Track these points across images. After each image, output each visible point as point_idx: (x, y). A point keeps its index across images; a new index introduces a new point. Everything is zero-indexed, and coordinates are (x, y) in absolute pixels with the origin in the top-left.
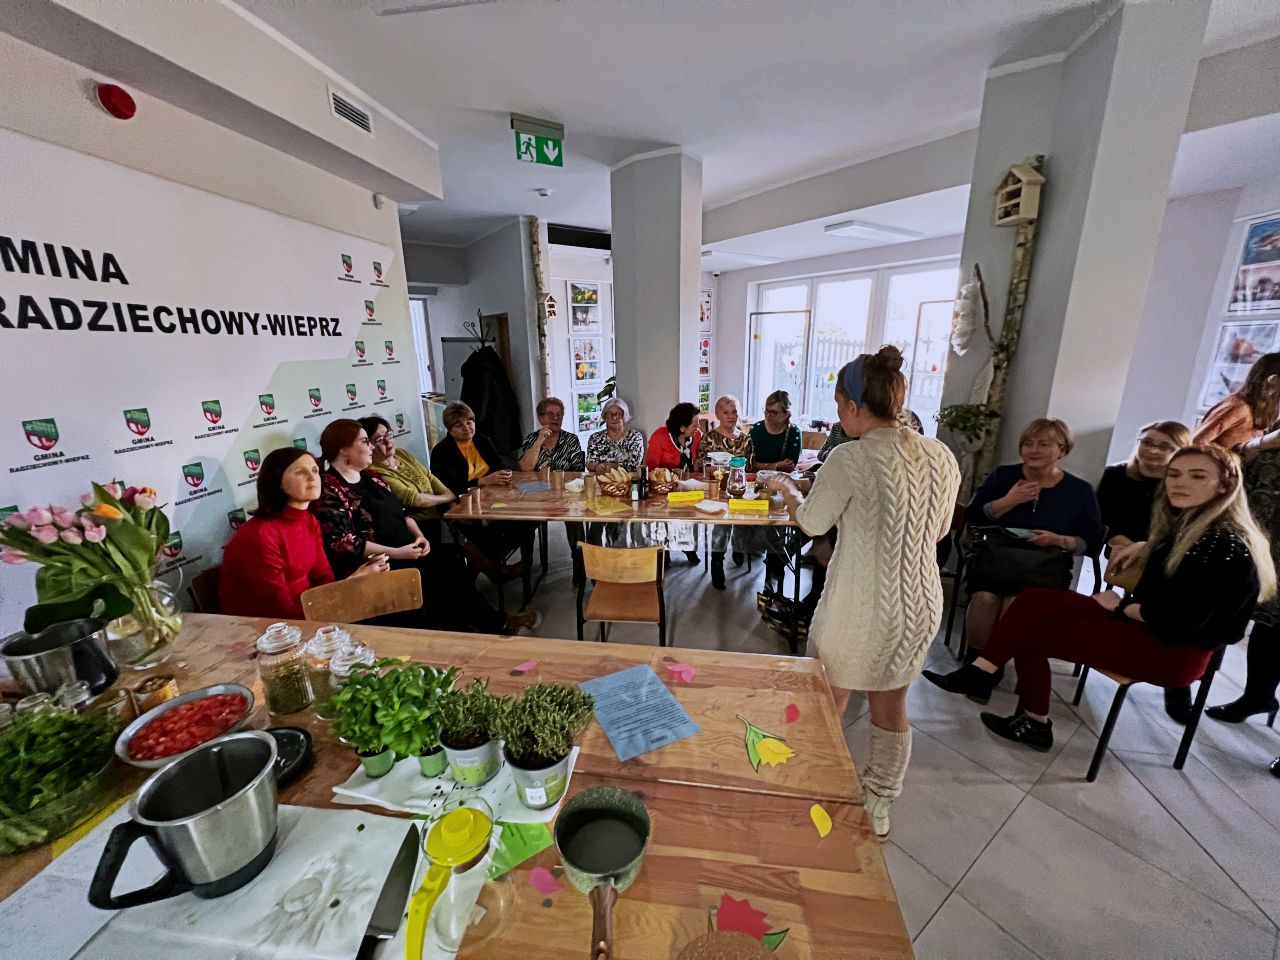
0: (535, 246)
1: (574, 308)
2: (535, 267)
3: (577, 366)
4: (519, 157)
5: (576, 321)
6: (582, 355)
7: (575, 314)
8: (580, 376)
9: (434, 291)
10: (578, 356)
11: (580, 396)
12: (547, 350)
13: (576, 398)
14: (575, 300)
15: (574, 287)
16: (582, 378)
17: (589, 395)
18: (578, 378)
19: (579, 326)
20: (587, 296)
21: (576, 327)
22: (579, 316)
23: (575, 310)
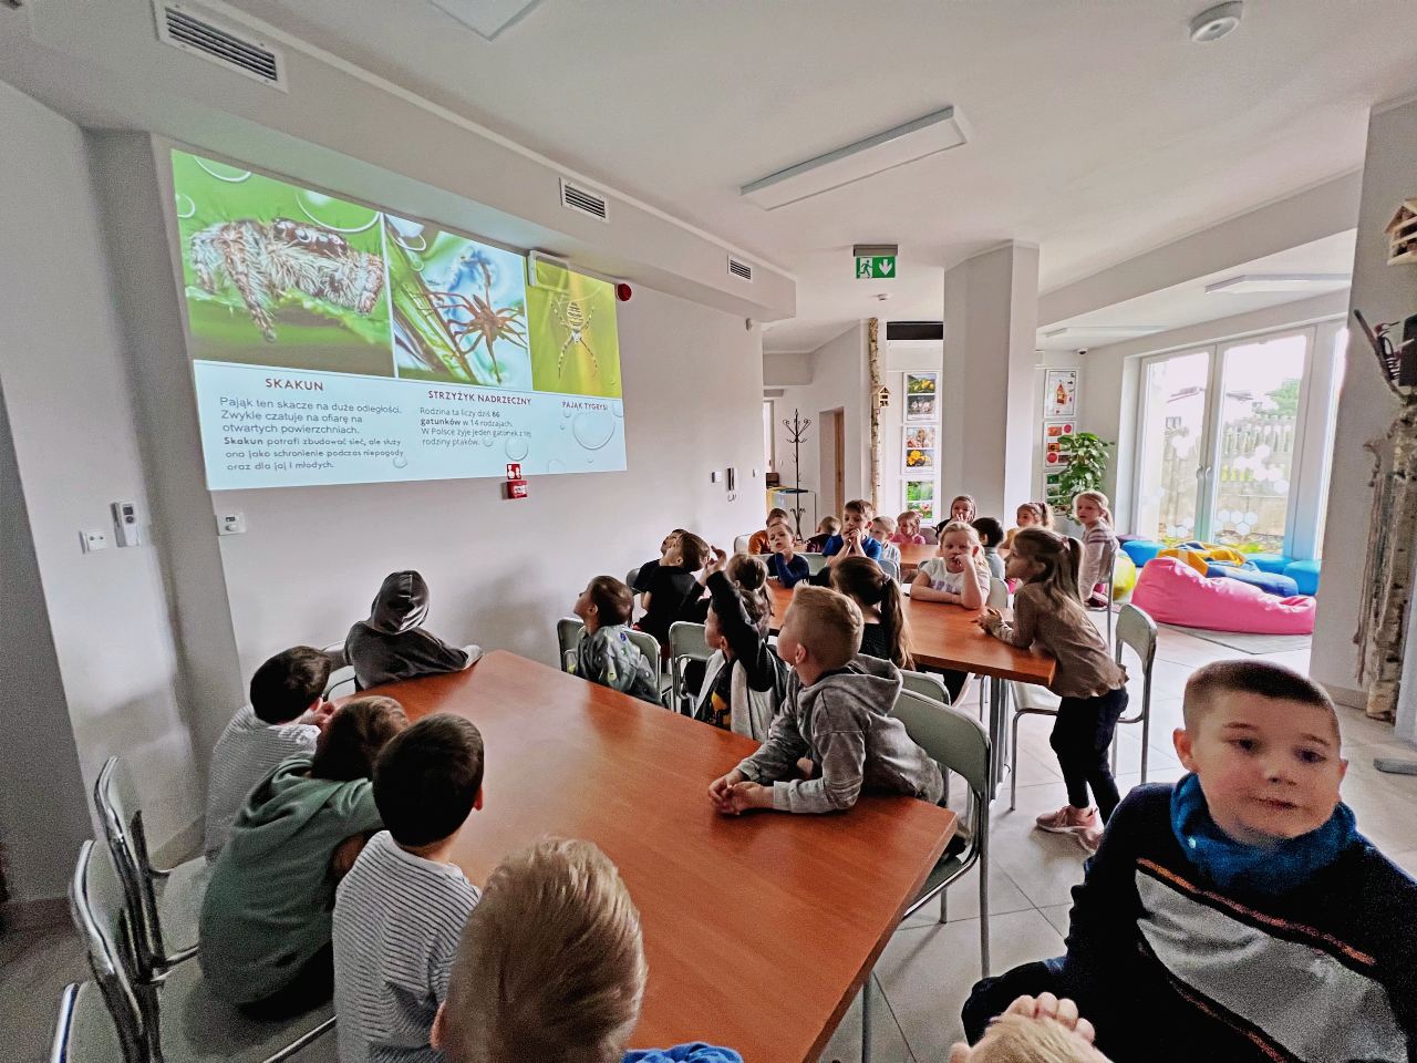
0: (873, 344)
1: (909, 398)
2: (872, 363)
3: (909, 453)
4: (858, 276)
5: (911, 411)
6: (915, 442)
7: (910, 404)
8: (910, 463)
9: (781, 393)
10: (909, 444)
11: (910, 484)
12: (879, 439)
13: (905, 485)
14: (911, 390)
16: (914, 466)
17: (919, 483)
18: (908, 465)
19: (914, 416)
20: (923, 386)
21: (910, 417)
22: (915, 406)
23: (911, 399)
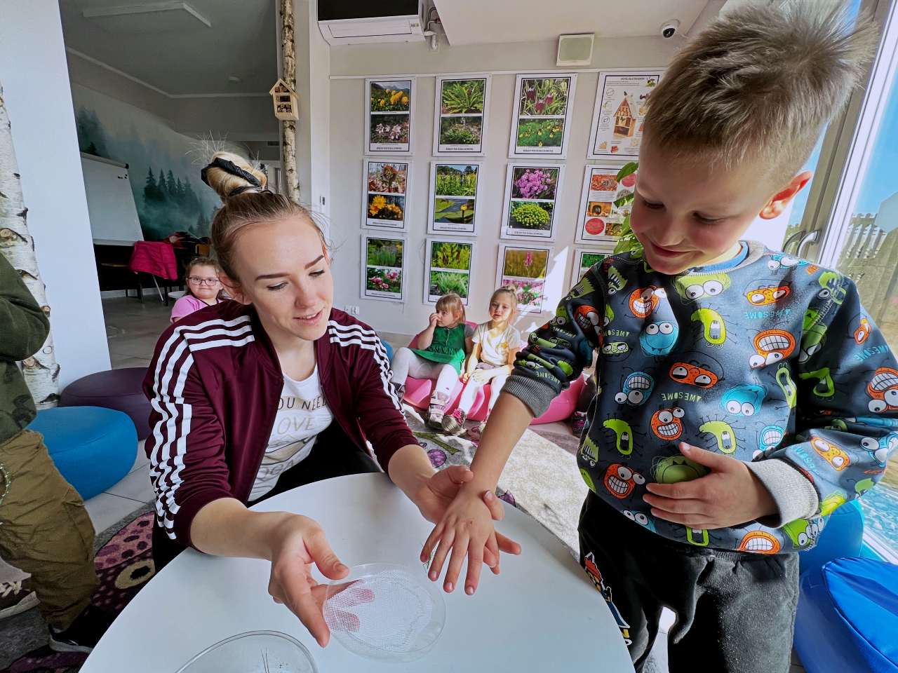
1: (373, 117)
3: (371, 198)
5: (375, 138)
6: (379, 184)
7: (373, 127)
8: (374, 213)
10: (372, 186)
11: (372, 242)
13: (365, 243)
14: (374, 106)
15: (375, 87)
16: (376, 217)
17: (384, 241)
18: (370, 216)
19: (378, 145)
20: (392, 100)
21: (375, 146)
22: (380, 130)
23: (375, 120)
